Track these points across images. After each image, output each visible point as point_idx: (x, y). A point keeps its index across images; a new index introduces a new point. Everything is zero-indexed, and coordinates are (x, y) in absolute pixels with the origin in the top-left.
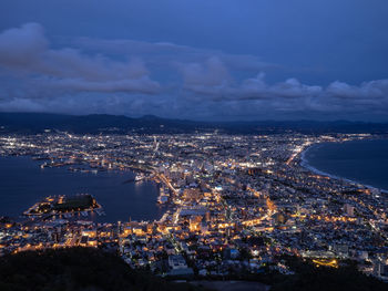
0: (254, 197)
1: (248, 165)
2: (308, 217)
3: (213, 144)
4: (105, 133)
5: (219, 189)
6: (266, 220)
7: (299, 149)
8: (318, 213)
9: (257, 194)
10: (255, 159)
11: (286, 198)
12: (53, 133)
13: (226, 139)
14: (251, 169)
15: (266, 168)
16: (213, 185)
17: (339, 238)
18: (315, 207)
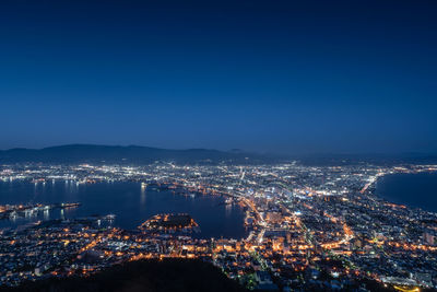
0: (331, 222)
1: (324, 193)
2: (385, 244)
3: (291, 174)
4: (201, 164)
5: (299, 213)
6: (343, 244)
7: (372, 179)
8: (396, 240)
9: (334, 220)
10: (330, 188)
11: (363, 224)
12: (161, 164)
13: (303, 169)
14: (327, 197)
15: (341, 196)
16: (293, 210)
17: (420, 266)
18: (392, 234)
